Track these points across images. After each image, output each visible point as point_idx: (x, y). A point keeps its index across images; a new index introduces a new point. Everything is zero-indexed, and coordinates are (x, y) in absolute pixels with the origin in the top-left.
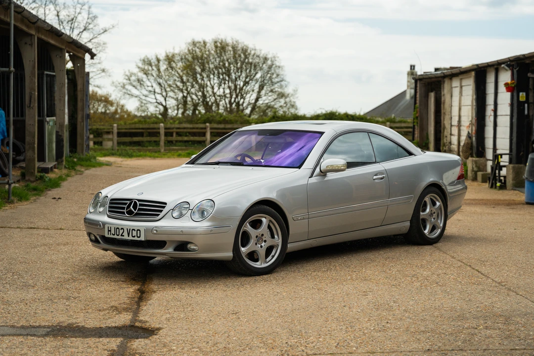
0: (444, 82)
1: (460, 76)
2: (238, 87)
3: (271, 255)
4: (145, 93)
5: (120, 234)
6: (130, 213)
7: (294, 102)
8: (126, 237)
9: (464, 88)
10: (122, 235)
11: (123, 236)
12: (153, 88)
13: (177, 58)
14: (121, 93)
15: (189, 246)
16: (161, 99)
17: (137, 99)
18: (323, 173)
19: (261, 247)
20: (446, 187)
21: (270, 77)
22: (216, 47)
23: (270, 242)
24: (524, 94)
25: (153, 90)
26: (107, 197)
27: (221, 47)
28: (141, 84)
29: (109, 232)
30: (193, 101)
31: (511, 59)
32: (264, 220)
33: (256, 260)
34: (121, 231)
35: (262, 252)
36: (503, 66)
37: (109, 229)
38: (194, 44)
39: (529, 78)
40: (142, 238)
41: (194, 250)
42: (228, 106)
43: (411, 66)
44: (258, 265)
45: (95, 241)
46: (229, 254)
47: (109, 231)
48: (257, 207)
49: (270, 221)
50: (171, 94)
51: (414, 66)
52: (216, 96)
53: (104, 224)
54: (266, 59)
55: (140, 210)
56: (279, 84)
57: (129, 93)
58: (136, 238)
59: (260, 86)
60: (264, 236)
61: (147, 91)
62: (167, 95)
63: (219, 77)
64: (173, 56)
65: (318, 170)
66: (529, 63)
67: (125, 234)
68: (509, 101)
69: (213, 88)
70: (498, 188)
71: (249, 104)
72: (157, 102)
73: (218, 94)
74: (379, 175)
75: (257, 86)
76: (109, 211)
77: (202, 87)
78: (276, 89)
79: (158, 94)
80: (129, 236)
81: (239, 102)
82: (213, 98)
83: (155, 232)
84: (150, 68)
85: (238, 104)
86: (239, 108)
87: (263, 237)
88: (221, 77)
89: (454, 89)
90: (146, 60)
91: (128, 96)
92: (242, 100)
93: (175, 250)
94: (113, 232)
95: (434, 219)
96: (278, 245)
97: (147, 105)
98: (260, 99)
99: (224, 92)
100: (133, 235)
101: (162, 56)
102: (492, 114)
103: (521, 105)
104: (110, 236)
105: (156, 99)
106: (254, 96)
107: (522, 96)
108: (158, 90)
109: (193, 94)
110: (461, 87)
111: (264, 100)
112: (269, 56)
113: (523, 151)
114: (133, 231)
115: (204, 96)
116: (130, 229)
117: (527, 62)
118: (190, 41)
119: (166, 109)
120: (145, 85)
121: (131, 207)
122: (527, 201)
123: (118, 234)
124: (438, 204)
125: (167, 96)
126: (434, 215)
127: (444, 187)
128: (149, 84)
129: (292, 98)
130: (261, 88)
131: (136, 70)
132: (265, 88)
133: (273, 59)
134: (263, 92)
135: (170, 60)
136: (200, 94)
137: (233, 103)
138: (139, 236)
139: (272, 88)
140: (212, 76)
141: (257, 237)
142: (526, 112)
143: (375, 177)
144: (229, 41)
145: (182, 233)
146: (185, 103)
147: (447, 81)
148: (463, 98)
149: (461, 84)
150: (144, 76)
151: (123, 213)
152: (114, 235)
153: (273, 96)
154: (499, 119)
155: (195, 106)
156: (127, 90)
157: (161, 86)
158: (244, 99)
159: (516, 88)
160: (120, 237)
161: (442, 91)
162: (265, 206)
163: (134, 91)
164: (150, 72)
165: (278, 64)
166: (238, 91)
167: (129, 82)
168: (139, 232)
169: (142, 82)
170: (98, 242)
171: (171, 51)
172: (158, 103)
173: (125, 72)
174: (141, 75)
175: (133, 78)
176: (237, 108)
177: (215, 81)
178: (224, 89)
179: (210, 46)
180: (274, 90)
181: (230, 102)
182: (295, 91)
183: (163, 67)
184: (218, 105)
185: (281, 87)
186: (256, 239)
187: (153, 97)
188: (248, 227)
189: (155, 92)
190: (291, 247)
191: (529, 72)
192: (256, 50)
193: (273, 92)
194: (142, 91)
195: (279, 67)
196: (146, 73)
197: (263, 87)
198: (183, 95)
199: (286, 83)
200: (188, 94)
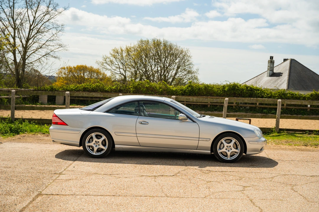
2: (166, 66)
4: (114, 68)
7: (197, 76)
12: (119, 66)
13: (133, 49)
16: (123, 72)
17: (109, 71)
21: (184, 61)
22: (154, 44)
27: (157, 44)
28: (112, 63)
30: (140, 74)
38: (142, 41)
42: (159, 77)
43: (271, 57)
50: (128, 69)
51: (273, 57)
52: (153, 71)
54: (182, 52)
56: (188, 66)
57: (105, 67)
59: (178, 67)
63: (155, 61)
64: (130, 49)
69: (151, 66)
71: (171, 76)
72: (120, 73)
73: (154, 70)
75: (176, 66)
77: (145, 66)
78: (187, 69)
79: (121, 69)
81: (165, 75)
82: (151, 72)
84: (117, 54)
85: (165, 76)
86: (166, 78)
88: (156, 60)
90: (115, 50)
91: (105, 69)
92: (167, 74)
97: (115, 75)
98: (177, 74)
99: (157, 69)
101: (124, 48)
105: (120, 72)
106: (174, 72)
108: (121, 67)
109: (140, 70)
111: (179, 74)
112: (184, 50)
115: (146, 71)
118: (139, 40)
119: (125, 77)
120: (114, 64)
125: (126, 70)
128: (117, 64)
129: (195, 74)
131: (109, 56)
132: (181, 68)
133: (186, 51)
134: (179, 70)
135: (128, 51)
136: (144, 70)
137: (162, 75)
139: (185, 68)
140: (151, 60)
144: (162, 40)
146: (136, 74)
150: (114, 59)
153: (185, 72)
155: (141, 76)
156: (104, 66)
157: (123, 65)
158: (169, 74)
163: (108, 67)
164: (117, 57)
166: (165, 69)
167: (106, 62)
171: (129, 45)
172: (121, 74)
173: (104, 56)
174: (112, 58)
175: (108, 60)
176: (164, 78)
177: (153, 63)
178: (157, 67)
180: (185, 69)
181: (160, 75)
182: (198, 70)
183: (124, 55)
184: (154, 77)
185: (190, 68)
187: (119, 70)
192: (177, 46)
193: (185, 70)
194: (112, 67)
195: (189, 56)
196: (115, 57)
197: (180, 67)
198: (135, 70)
199: (192, 65)
200: (137, 70)
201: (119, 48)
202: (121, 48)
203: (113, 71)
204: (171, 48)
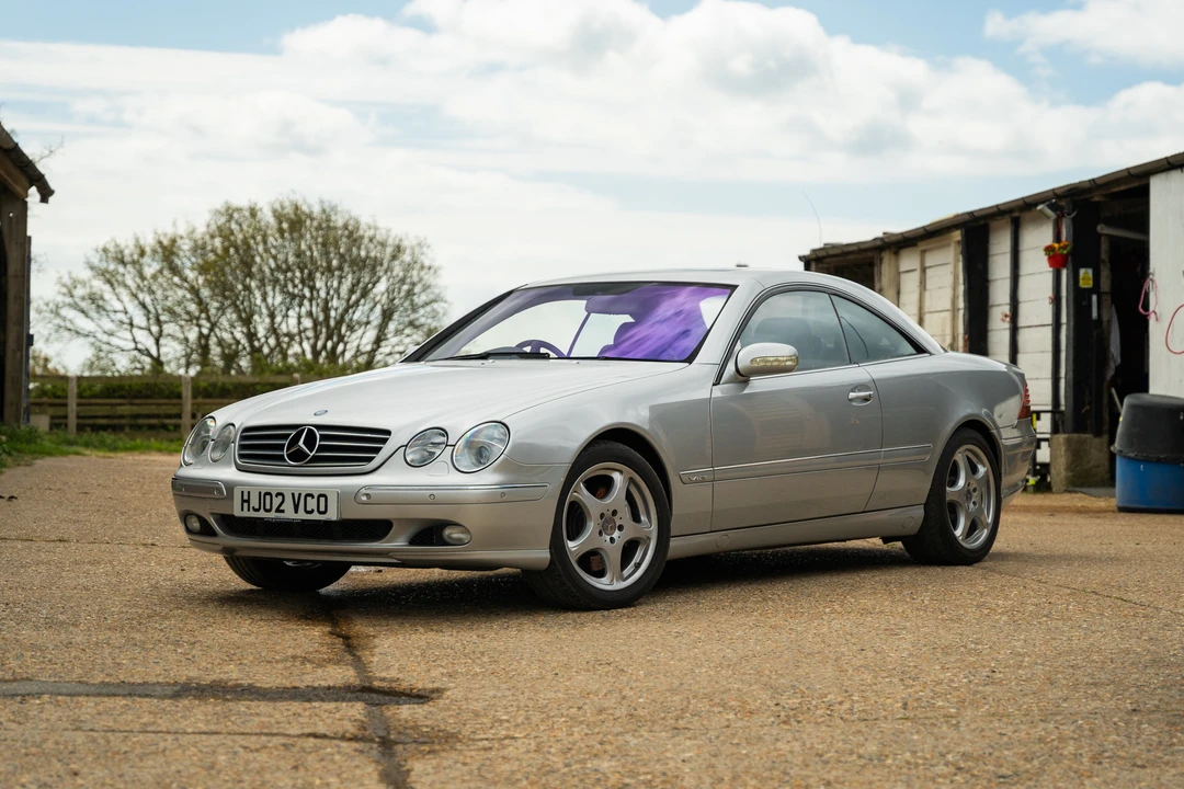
0: (881, 260)
1: (920, 244)
2: (333, 313)
3: (632, 563)
4: (108, 325)
5: (275, 507)
6: (298, 456)
8: (289, 513)
9: (929, 272)
10: (278, 510)
11: (283, 511)
12: (128, 316)
13: (186, 245)
14: (50, 326)
15: (447, 532)
16: (149, 343)
17: (88, 340)
18: (743, 377)
19: (612, 540)
20: (999, 432)
21: (408, 291)
22: (279, 217)
23: (631, 531)
24: (1090, 271)
25: (128, 321)
26: (233, 425)
27: (294, 222)
28: (98, 306)
29: (246, 505)
30: (222, 347)
31: (1057, 192)
32: (617, 477)
33: (600, 574)
34: (277, 501)
35: (613, 554)
36: (1039, 207)
37: (246, 497)
38: (229, 213)
39: (1100, 235)
40: (332, 515)
41: (459, 542)
44: (604, 584)
45: (202, 531)
46: (540, 555)
47: (243, 501)
48: (603, 446)
49: (631, 480)
50: (171, 329)
52: (280, 335)
53: (230, 486)
54: (398, 250)
55: (322, 448)
56: (428, 308)
57: (69, 326)
58: (316, 516)
59: (384, 313)
60: (619, 515)
61: (113, 321)
62: (161, 331)
64: (174, 242)
65: (731, 368)
66: (1099, 202)
67: (288, 506)
68: (1049, 292)
69: (272, 316)
70: (1031, 489)
71: (359, 354)
72: (136, 349)
73: (284, 329)
74: (860, 391)
75: (377, 312)
76: (241, 456)
78: (422, 320)
79: (140, 328)
80: (296, 512)
81: (334, 349)
83: (364, 498)
84: (121, 269)
85: (332, 355)
87: (616, 518)
89: (903, 276)
90: (112, 249)
91: (66, 334)
92: (341, 346)
93: (412, 542)
94: (254, 502)
95: (974, 503)
96: (649, 539)
97: (113, 356)
98: (383, 344)
99: (299, 326)
100: (309, 509)
101: (149, 241)
102: (1007, 325)
103: (1080, 297)
104: (246, 514)
105: (134, 341)
106: (371, 334)
107: (1086, 275)
108: (140, 319)
110: (924, 270)
111: (394, 346)
112: (406, 243)
113: (1090, 404)
114: (309, 499)
116: (300, 495)
117: (1096, 199)
118: (219, 205)
119: (158, 362)
120: (108, 308)
121: (301, 443)
122: (1121, 505)
123: (268, 507)
124: (982, 470)
125: (160, 335)
126: (974, 494)
127: (994, 431)
128: (118, 306)
130: (387, 315)
131: (86, 274)
132: (396, 316)
133: (417, 251)
134: (392, 326)
135: (168, 252)
137: (321, 352)
138: (322, 509)
139: (412, 317)
140: (269, 288)
141: (602, 516)
142: (1095, 315)
143: (852, 395)
145: (433, 501)
146: (205, 350)
147: (887, 257)
148: (927, 294)
149: (922, 262)
150: (107, 288)
151: (281, 458)
152: (258, 510)
153: (415, 337)
154: (1024, 337)
155: (230, 357)
156: (64, 319)
157: (149, 312)
158: (346, 344)
159: (1070, 258)
160: (273, 515)
161: (876, 280)
162: (620, 443)
163: (83, 323)
164: (119, 279)
165: (427, 263)
166: (332, 323)
167: (69, 299)
168: (322, 499)
169: (101, 303)
170: (213, 533)
171: (167, 230)
172: (140, 351)
173: (61, 278)
174: (99, 285)
175: (80, 292)
177: (277, 300)
178: (298, 317)
179: (267, 217)
180: (417, 323)
181: (313, 348)
183: (151, 267)
184: (284, 355)
185: (434, 314)
186: (600, 521)
187: (129, 336)
188: (582, 494)
189: (131, 324)
190: (678, 547)
191: (1098, 223)
192: (376, 228)
193: (416, 327)
194: (100, 323)
195: (430, 268)
196: (110, 279)
197: (392, 314)
198: (201, 333)
199: (443, 304)
200: (211, 330)
201: (131, 243)
202: (137, 240)
203: (105, 338)
204: (354, 238)
